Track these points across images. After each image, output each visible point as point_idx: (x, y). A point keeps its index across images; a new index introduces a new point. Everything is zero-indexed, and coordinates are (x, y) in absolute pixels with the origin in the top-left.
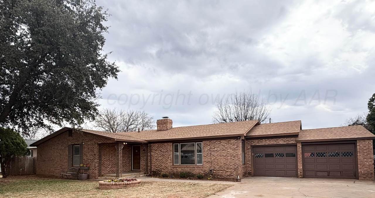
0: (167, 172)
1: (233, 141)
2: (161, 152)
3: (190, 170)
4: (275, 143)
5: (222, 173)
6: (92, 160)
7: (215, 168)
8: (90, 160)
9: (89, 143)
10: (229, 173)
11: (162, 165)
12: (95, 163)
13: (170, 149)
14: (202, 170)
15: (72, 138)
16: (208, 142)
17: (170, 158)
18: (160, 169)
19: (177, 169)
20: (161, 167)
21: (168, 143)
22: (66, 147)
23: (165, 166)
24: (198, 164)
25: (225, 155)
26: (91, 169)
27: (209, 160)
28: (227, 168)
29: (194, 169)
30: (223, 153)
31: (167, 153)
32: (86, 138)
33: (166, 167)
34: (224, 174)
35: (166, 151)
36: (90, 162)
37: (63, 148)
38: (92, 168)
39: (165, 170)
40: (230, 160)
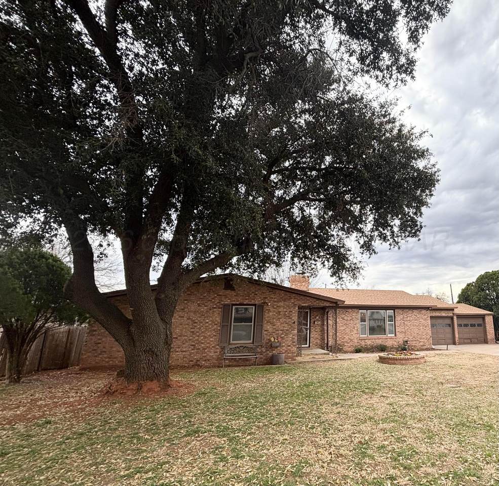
0: (353, 346)
1: (424, 311)
2: (344, 321)
3: (382, 342)
4: (439, 315)
5: (415, 343)
6: (287, 330)
7: (409, 338)
8: (282, 330)
9: (281, 304)
10: (422, 344)
11: (345, 336)
12: (293, 335)
13: (357, 317)
14: (395, 341)
15: (233, 292)
16: (400, 311)
17: (356, 328)
18: (342, 342)
19: (366, 341)
20: (343, 339)
21: (353, 310)
22: (215, 308)
23: (349, 339)
24: (389, 335)
25: (417, 324)
26: (283, 346)
27: (403, 330)
28: (421, 338)
29: (386, 340)
30: (416, 323)
31: (352, 322)
32: (271, 296)
33: (351, 340)
34: (419, 345)
35: (351, 319)
36: (282, 334)
37: (204, 309)
38: (286, 344)
39: (348, 343)
40: (422, 330)
